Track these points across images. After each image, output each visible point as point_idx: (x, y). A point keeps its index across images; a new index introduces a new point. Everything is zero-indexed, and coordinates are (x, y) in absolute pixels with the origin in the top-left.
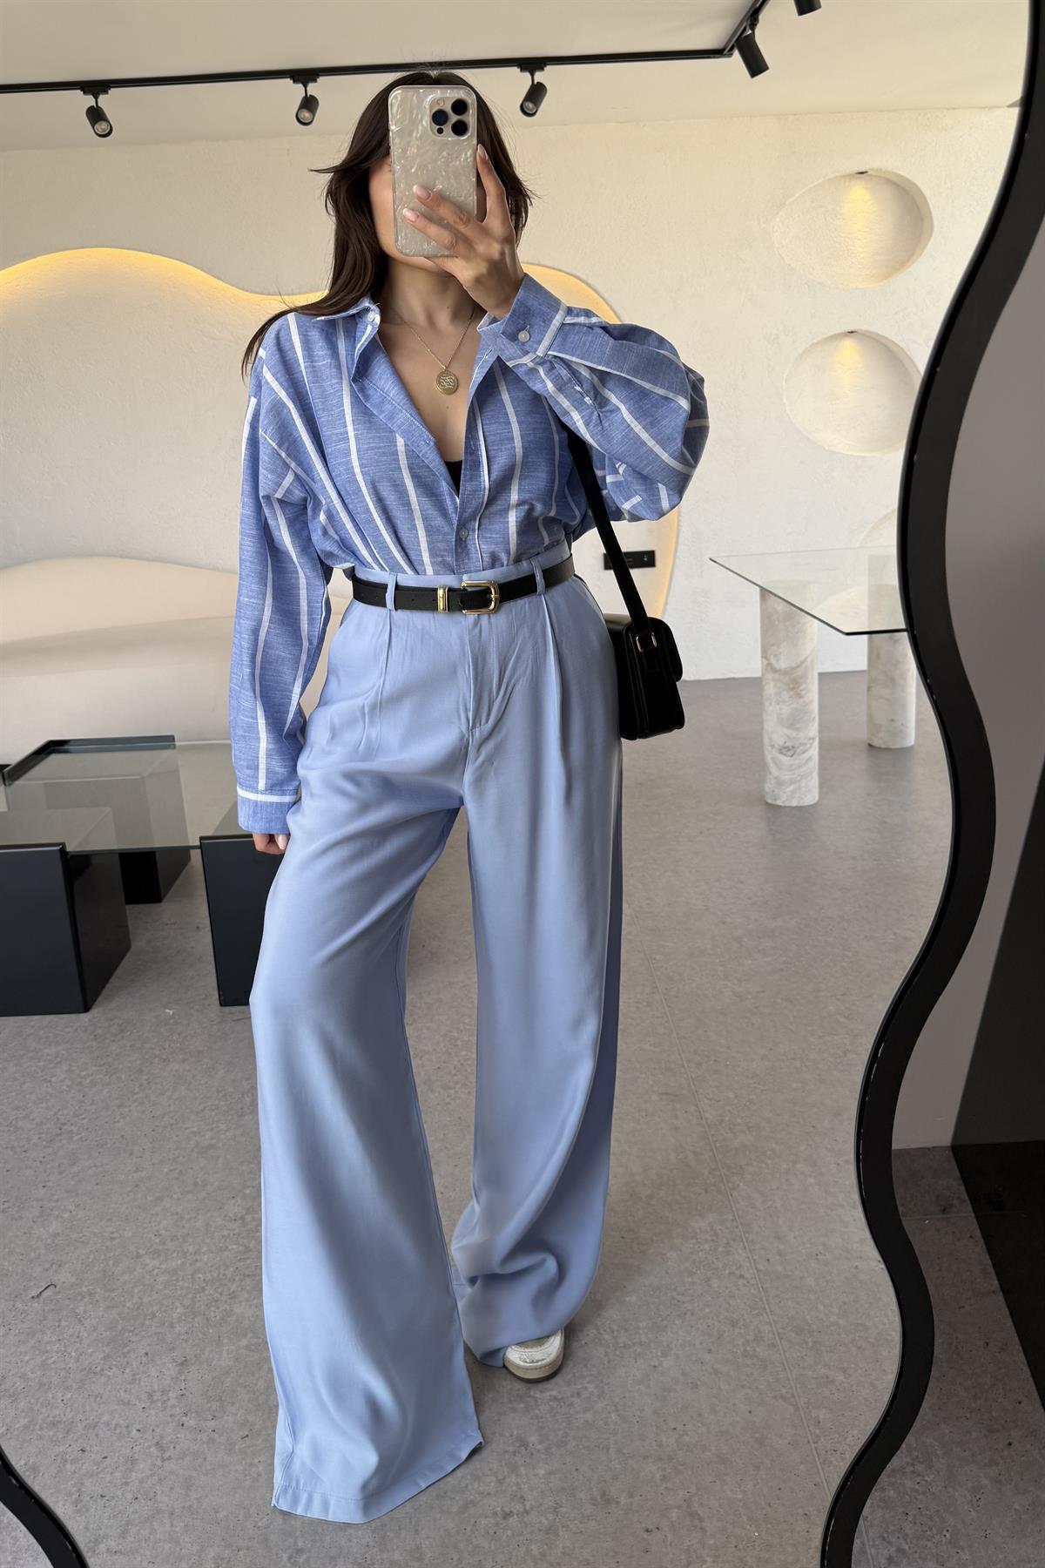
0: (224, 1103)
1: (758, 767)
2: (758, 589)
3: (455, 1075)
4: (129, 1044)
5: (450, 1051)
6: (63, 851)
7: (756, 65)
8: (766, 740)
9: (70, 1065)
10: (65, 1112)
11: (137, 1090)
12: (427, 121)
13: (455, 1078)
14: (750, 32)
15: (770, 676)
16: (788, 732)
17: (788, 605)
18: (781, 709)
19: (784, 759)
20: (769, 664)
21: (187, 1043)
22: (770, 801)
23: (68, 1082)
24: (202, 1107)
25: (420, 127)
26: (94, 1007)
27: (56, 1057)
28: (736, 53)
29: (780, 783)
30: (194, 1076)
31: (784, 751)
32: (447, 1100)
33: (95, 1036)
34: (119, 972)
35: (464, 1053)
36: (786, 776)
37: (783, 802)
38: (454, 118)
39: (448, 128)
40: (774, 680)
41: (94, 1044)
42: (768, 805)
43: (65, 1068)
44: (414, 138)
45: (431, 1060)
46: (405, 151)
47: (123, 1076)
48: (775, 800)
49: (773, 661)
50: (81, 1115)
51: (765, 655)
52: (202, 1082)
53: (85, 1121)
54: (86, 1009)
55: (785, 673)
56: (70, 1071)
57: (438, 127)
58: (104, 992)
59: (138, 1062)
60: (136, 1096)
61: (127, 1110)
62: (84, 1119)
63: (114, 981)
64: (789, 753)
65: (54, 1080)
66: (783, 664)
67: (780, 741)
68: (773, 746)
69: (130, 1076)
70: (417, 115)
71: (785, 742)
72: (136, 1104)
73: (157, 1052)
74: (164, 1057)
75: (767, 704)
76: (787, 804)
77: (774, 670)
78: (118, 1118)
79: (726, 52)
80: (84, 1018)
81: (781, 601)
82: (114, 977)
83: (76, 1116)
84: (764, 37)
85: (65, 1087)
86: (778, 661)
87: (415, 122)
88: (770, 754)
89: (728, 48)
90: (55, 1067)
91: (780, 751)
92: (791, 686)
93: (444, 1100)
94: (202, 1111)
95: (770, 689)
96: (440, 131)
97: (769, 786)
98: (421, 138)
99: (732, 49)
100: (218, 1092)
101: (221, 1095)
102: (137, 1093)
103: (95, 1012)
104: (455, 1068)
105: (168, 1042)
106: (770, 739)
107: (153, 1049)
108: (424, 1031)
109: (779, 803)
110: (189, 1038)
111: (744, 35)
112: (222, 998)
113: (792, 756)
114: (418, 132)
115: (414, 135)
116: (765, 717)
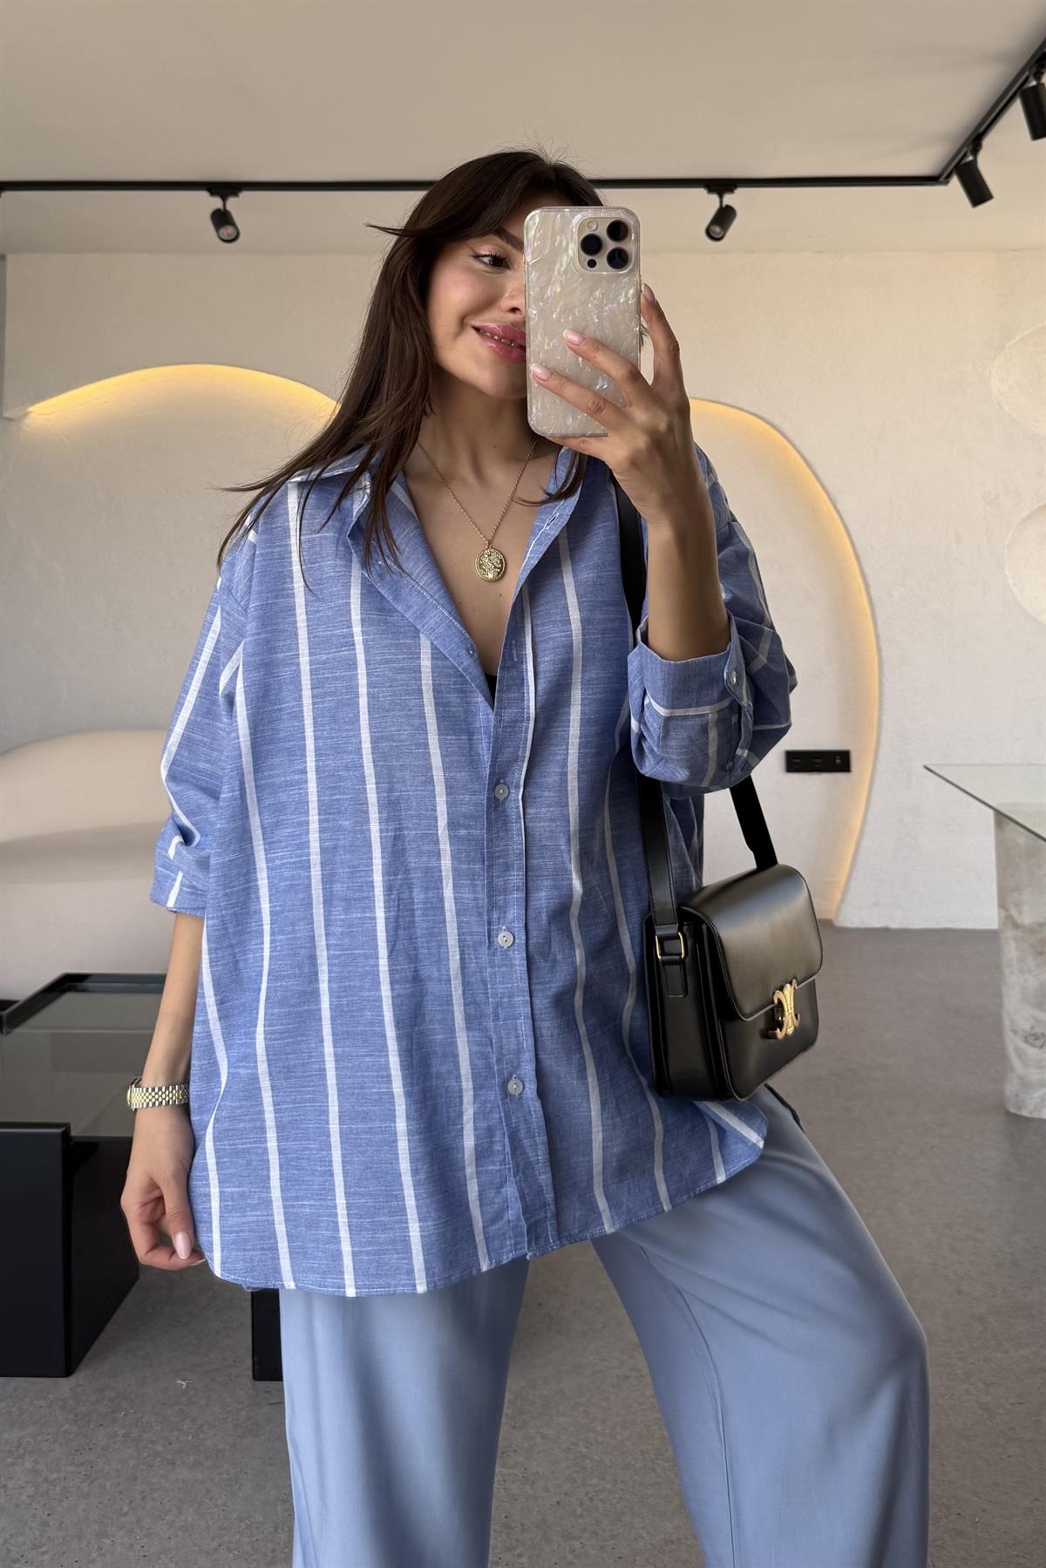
0: (247, 1540)
1: (998, 1060)
2: (991, 812)
3: (582, 1516)
4: (121, 1432)
5: (575, 1475)
6: (66, 1134)
7: (978, 193)
8: (1007, 1022)
9: (37, 1462)
10: (21, 1539)
11: (125, 1509)
12: (573, 248)
13: (581, 1521)
14: (971, 158)
15: (1010, 934)
16: (1036, 1013)
17: (1032, 836)
18: (1026, 980)
19: (1031, 1051)
20: (1009, 917)
21: (202, 1436)
22: (1012, 1110)
23: (30, 1490)
24: (214, 1544)
25: (565, 259)
26: (80, 1367)
27: (18, 1447)
28: (955, 181)
29: (1026, 1085)
30: (208, 1491)
31: (1031, 1040)
32: (570, 1557)
33: (76, 1415)
34: (119, 1315)
35: (595, 1481)
36: (1034, 1075)
37: (1031, 1113)
38: (610, 245)
39: (602, 260)
40: (1015, 939)
41: (74, 1428)
42: (1008, 1113)
43: (28, 1465)
44: (556, 273)
45: (546, 1489)
46: (543, 290)
47: (108, 1485)
48: (1020, 1108)
49: (1014, 912)
50: (41, 1546)
51: (1002, 905)
52: (219, 1502)
53: (46, 1557)
54: (68, 1372)
55: (1031, 930)
56: (35, 1471)
57: (589, 258)
58: (97, 1345)
59: (132, 1463)
60: (123, 1519)
61: (108, 1542)
62: (44, 1553)
63: (111, 1328)
64: (1038, 1043)
65: (10, 1485)
66: (1027, 919)
67: (1025, 1025)
68: (1015, 1032)
69: (119, 1484)
70: (561, 242)
71: (1032, 1028)
72: (122, 1533)
73: (159, 1448)
74: (169, 1457)
75: (1007, 971)
76: (1035, 1115)
77: (1016, 926)
78: (94, 1555)
79: (941, 179)
80: (64, 1385)
81: (1022, 830)
82: (112, 1321)
83: (35, 1547)
84: (988, 164)
85: (24, 1497)
86: (1020, 912)
87: (557, 252)
88: (1013, 1043)
89: (946, 174)
90: (12, 1464)
91: (1026, 1039)
92: (1039, 950)
93: (565, 1557)
94: (216, 1550)
95: (1011, 950)
96: (592, 264)
97: (1010, 1088)
98: (566, 272)
99: (949, 176)
100: (241, 1520)
101: (243, 1525)
102: (126, 1514)
103: (81, 1377)
104: (581, 1504)
105: (176, 1433)
106: (1013, 1022)
107: (153, 1442)
108: (539, 1440)
109: (1025, 1113)
110: (206, 1428)
111: (963, 162)
112: (257, 1367)
113: (1041, 1047)
114: (561, 265)
115: (556, 268)
116: (1004, 990)
